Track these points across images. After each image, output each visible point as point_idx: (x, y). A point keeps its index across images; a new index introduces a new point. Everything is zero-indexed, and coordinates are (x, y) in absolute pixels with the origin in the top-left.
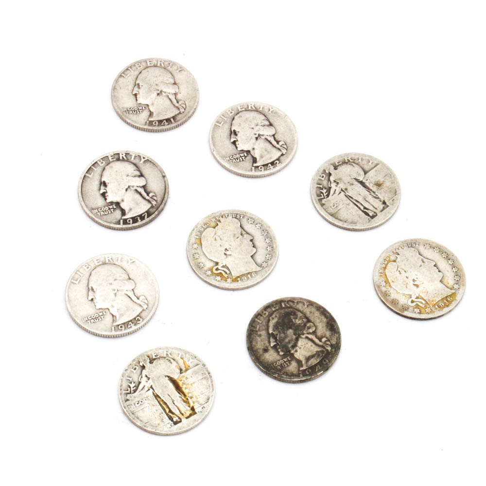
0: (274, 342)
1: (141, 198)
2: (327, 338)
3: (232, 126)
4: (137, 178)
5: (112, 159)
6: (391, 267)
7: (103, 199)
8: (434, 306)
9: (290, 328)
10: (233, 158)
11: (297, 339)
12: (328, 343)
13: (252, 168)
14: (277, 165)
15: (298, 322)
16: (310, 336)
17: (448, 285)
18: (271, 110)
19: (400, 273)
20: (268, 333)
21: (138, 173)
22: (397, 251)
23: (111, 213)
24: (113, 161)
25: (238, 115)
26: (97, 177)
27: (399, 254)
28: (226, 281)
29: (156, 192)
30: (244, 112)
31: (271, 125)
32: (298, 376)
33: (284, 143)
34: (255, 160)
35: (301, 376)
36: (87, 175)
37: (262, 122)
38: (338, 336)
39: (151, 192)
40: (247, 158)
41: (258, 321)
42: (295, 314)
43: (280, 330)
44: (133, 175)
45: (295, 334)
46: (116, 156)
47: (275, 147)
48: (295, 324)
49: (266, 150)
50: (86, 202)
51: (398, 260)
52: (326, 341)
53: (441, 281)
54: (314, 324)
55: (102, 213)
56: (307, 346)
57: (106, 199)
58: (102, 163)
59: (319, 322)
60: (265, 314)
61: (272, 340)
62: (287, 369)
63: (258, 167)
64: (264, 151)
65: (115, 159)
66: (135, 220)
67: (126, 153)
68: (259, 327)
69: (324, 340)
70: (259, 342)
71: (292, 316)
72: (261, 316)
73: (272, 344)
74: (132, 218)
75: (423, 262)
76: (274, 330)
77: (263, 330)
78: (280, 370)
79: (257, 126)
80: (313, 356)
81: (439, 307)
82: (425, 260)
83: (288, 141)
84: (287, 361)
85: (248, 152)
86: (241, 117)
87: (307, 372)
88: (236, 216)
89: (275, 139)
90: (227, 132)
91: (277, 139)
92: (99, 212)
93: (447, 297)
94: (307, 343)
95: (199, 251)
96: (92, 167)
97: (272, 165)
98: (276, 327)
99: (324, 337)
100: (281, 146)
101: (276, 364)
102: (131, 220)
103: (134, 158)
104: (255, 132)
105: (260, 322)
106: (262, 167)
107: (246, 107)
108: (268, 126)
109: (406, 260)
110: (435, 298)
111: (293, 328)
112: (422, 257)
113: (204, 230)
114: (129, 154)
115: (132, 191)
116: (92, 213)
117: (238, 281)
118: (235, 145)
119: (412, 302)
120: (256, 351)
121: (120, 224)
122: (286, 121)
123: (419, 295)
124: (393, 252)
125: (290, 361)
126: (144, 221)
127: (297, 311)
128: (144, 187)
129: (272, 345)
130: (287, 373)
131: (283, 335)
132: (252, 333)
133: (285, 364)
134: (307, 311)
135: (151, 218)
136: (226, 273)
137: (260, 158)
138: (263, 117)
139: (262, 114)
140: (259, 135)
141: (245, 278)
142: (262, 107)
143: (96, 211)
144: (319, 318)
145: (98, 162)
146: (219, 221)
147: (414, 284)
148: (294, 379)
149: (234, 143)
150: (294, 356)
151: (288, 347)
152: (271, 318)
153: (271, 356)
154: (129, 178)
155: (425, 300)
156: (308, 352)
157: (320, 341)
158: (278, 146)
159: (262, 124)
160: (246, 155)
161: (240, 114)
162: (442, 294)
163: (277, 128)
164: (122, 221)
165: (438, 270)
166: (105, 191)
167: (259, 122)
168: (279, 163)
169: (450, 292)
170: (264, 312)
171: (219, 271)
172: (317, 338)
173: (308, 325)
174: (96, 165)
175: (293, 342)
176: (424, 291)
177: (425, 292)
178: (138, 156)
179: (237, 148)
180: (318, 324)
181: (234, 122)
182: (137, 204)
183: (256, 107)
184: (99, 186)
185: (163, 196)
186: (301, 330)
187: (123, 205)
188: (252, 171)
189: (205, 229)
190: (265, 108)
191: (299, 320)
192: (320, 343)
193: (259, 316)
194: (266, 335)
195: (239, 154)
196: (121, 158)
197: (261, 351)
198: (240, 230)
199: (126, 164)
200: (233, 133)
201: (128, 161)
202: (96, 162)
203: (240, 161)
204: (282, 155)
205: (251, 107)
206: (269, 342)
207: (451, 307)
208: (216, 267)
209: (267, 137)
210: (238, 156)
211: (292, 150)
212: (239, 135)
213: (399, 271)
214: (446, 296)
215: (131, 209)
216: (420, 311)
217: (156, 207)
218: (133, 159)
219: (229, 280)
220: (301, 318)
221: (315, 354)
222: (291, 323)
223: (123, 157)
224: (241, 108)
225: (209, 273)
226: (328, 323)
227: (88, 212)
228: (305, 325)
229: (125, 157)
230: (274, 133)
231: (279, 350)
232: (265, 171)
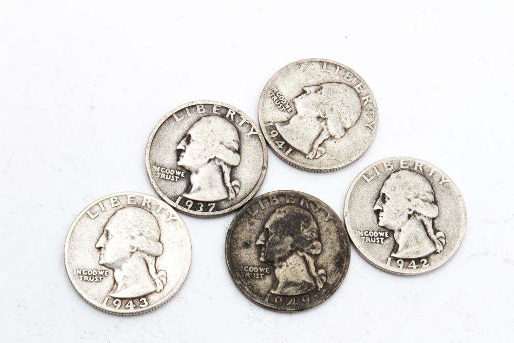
0: (262, 241)
1: (220, 181)
2: (326, 272)
3: (383, 187)
4: (231, 152)
5: (217, 111)
7: (176, 158)
9: (292, 235)
10: (368, 235)
11: (291, 253)
12: (324, 278)
13: (387, 259)
14: (423, 266)
15: (306, 233)
16: (308, 258)
18: (443, 181)
20: (263, 226)
21: (236, 147)
23: (174, 181)
24: (216, 115)
25: (397, 174)
26: (185, 125)
29: (243, 183)
30: (406, 171)
31: (435, 202)
32: (263, 297)
33: (443, 236)
34: (395, 248)
35: (267, 300)
36: (175, 116)
37: (424, 195)
38: (340, 276)
39: (237, 179)
40: (387, 241)
41: (262, 205)
42: (308, 222)
43: (279, 230)
44: (228, 145)
45: (292, 246)
46: (223, 111)
47: (429, 237)
48: (300, 233)
49: (416, 239)
50: (153, 151)
52: (323, 274)
54: (322, 246)
55: (163, 175)
56: (297, 268)
57: (178, 160)
58: (202, 110)
59: (330, 248)
60: (275, 201)
61: (262, 237)
62: (257, 282)
63: (396, 259)
64: (413, 239)
65: (219, 114)
66: (196, 204)
67: (237, 113)
68: (257, 213)
69: (321, 271)
70: (245, 231)
71: (303, 222)
72: (269, 201)
73: (259, 242)
74: (194, 201)
76: (271, 227)
77: (259, 219)
78: (247, 279)
79: (416, 198)
80: (295, 284)
83: (450, 235)
84: (262, 273)
85: (391, 232)
86: (400, 177)
87: (276, 299)
89: (433, 224)
90: (374, 194)
91: (436, 225)
92: (160, 172)
94: (299, 265)
96: (187, 110)
97: (416, 264)
98: (276, 224)
99: (324, 269)
100: (438, 239)
101: (247, 269)
102: (192, 203)
103: (243, 125)
104: (410, 207)
105: (263, 208)
106: (402, 261)
107: (411, 164)
108: (431, 203)
111: (295, 237)
114: (240, 115)
115: (215, 166)
116: (151, 168)
118: (378, 217)
120: (235, 240)
121: (175, 201)
122: (456, 205)
125: (265, 274)
126: (206, 214)
127: (312, 219)
128: (233, 168)
129: (257, 243)
130: (252, 286)
131: (277, 238)
132: (245, 216)
133: (257, 274)
134: (325, 226)
135: (217, 213)
137: (403, 248)
138: (428, 188)
139: (429, 182)
140: (415, 212)
142: (432, 172)
143: (158, 169)
144: (332, 242)
145: (198, 107)
148: (256, 298)
149: (377, 212)
150: (274, 272)
151: (274, 256)
152: (278, 210)
153: (248, 256)
154: (222, 147)
156: (294, 276)
157: (316, 271)
158: (433, 236)
159: (424, 198)
160: (386, 236)
161: (400, 173)
163: (443, 210)
164: (180, 198)
166: (183, 148)
167: (421, 193)
168: (426, 264)
170: (275, 199)
172: (314, 265)
173: (315, 243)
174: (193, 109)
175: (284, 254)
178: (249, 124)
179: (378, 221)
180: (327, 249)
181: (387, 181)
182: (211, 186)
183: (425, 170)
184: (180, 138)
185: (247, 193)
186: (302, 245)
187: (194, 178)
188: (386, 263)
190: (436, 175)
191: (308, 232)
192: (314, 274)
193: (266, 200)
194: (259, 226)
195: (378, 232)
196: (227, 116)
197: (240, 243)
199: (228, 127)
200: (381, 198)
201: (233, 123)
202: (195, 106)
203: (376, 242)
204: (435, 252)
205: (418, 168)
206: (257, 238)
209: (424, 219)
210: (375, 234)
211: (452, 249)
212: (387, 204)
215: (199, 189)
217: (231, 202)
218: (240, 124)
220: (312, 231)
221: (300, 284)
222: (296, 230)
223: (230, 116)
224: (404, 165)
226: (339, 254)
227: (148, 165)
228: (311, 241)
229: (232, 117)
230: (435, 216)
231: (263, 254)
232: (404, 270)
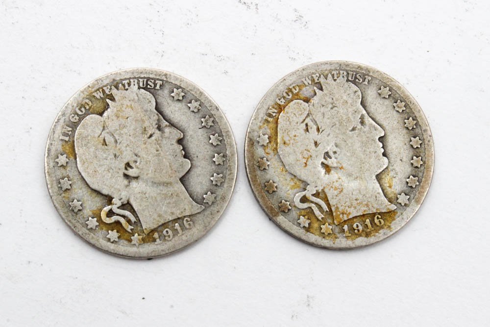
6: (295, 111)
8: (341, 224)
17: (389, 190)
19: (307, 130)
22: (322, 80)
27: (321, 89)
28: (130, 241)
51: (315, 100)
53: (379, 177)
75: (362, 123)
81: (352, 229)
82: (368, 120)
88: (147, 84)
93: (374, 214)
95: (70, 172)
109: (331, 106)
110: (351, 210)
112: (364, 112)
113: (80, 120)
117: (154, 240)
119: (304, 200)
123: (323, 191)
124: (313, 80)
136: (129, 221)
141: (170, 233)
146: (112, 98)
147: (323, 164)
155: (329, 205)
162: (367, 205)
165: (382, 150)
169: (385, 205)
171: (114, 218)
176: (336, 184)
177: (336, 189)
189: (81, 118)
198: (155, 117)
207: (372, 240)
208: (107, 209)
213: (307, 125)
214: (375, 211)
216: (309, 224)
219: (136, 238)
225: (93, 222)
